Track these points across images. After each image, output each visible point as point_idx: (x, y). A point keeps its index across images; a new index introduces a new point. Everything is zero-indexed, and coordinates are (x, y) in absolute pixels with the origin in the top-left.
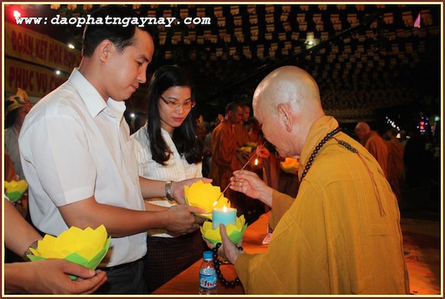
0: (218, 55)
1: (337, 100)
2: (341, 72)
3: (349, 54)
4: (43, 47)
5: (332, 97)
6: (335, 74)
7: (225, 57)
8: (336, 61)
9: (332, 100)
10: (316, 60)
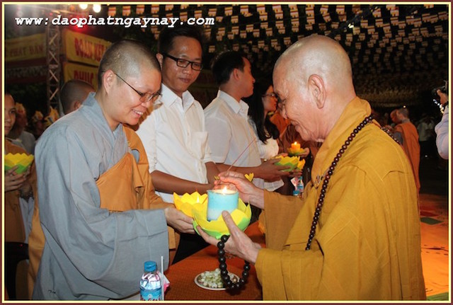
0: (260, 47)
1: (379, 84)
2: (382, 56)
3: (390, 39)
4: (101, 50)
5: (375, 81)
6: (376, 58)
7: (266, 49)
8: (377, 45)
9: (374, 84)
10: (356, 46)
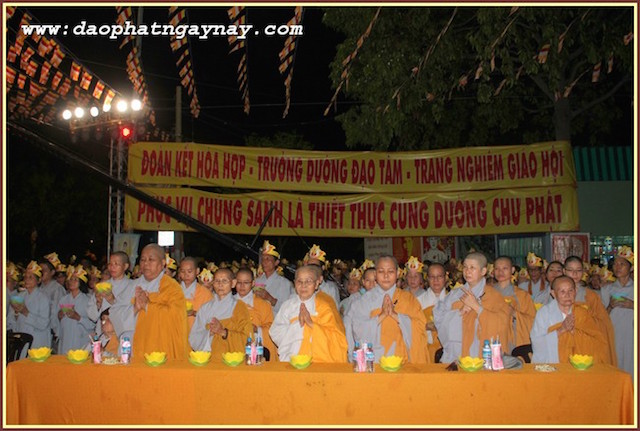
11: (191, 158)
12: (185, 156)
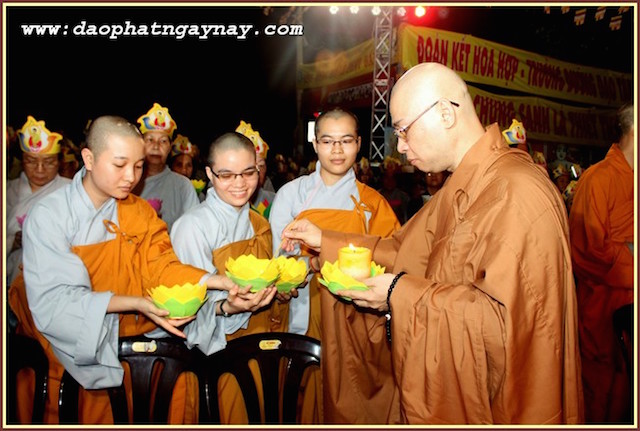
11: (468, 52)
12: (462, 49)
